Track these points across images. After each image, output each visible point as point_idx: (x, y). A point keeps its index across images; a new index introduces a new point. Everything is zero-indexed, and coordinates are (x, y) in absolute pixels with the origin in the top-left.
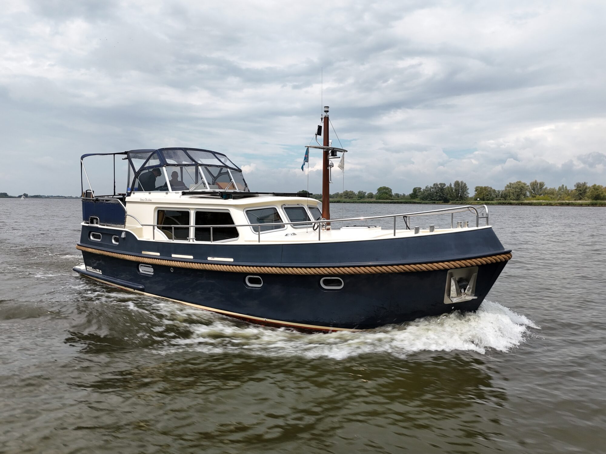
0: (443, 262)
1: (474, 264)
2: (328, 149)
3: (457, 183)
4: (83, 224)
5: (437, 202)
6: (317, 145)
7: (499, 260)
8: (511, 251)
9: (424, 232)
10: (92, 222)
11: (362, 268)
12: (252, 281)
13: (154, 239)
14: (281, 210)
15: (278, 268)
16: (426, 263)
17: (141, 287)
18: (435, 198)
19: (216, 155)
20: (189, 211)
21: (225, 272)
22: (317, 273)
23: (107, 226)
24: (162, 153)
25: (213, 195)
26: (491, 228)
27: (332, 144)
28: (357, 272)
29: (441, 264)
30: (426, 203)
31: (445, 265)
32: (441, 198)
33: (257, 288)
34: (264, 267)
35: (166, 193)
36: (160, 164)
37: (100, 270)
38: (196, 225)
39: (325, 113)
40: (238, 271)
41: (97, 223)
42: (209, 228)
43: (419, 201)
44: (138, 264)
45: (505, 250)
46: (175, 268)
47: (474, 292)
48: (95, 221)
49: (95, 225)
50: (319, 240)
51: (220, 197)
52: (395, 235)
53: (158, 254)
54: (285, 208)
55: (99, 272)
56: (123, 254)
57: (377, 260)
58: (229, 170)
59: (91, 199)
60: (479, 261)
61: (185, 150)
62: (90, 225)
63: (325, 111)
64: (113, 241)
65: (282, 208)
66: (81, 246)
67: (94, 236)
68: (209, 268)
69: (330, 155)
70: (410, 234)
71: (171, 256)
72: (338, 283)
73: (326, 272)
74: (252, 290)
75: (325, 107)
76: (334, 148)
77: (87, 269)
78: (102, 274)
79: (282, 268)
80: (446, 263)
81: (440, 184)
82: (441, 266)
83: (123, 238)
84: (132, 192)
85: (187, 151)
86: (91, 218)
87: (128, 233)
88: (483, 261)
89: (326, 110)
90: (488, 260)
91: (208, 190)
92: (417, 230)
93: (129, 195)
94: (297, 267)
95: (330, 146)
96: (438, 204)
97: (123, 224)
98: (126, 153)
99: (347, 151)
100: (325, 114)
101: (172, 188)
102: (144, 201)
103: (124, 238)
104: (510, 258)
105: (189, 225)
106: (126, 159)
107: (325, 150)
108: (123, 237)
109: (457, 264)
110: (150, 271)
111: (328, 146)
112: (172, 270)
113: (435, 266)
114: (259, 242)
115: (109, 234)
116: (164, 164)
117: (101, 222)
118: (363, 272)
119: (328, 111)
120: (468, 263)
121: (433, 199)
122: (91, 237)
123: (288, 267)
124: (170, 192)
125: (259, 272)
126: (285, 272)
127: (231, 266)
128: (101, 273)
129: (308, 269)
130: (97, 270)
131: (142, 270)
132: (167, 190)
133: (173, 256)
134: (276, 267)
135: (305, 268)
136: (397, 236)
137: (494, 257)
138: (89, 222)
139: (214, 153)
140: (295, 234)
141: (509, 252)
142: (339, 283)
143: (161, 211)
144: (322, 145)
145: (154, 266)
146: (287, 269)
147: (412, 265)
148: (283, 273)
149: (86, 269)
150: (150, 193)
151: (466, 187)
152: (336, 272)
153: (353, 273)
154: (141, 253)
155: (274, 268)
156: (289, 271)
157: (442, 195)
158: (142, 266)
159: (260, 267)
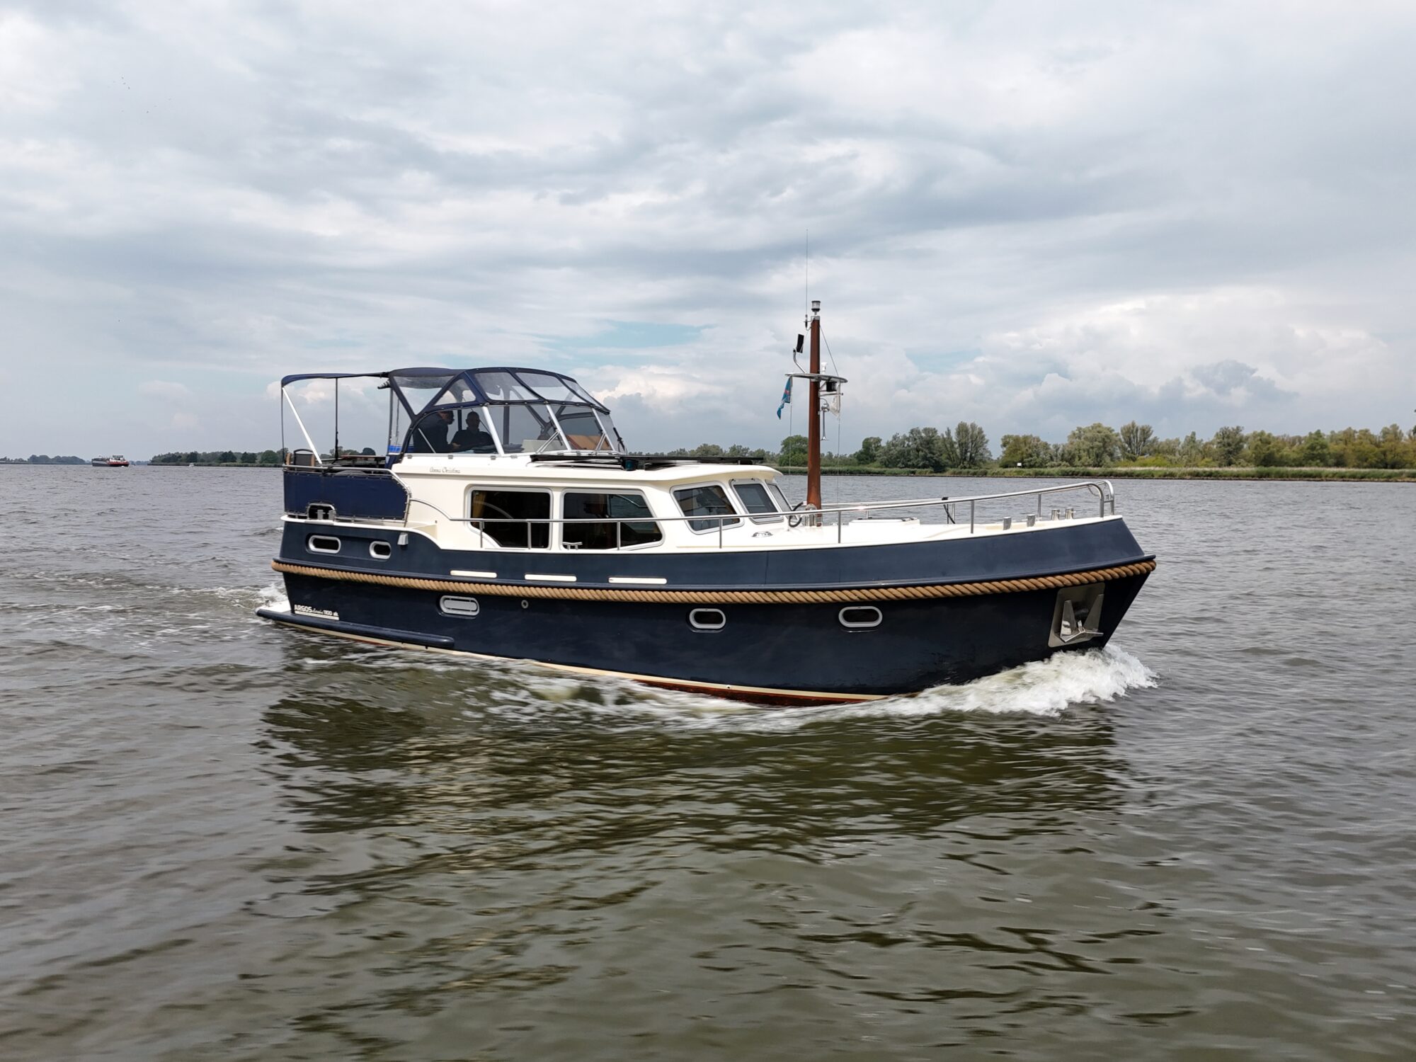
0: (1053, 575)
1: (1102, 578)
2: (820, 379)
3: (962, 429)
4: (286, 518)
5: (918, 470)
6: (800, 372)
7: (1138, 572)
8: (1154, 557)
9: (1019, 527)
10: (313, 515)
11: (919, 588)
12: (700, 618)
13: (481, 546)
14: (730, 490)
15: (761, 593)
16: (1027, 578)
17: (445, 640)
18: (915, 462)
19: (564, 380)
20: (549, 492)
21: (651, 603)
22: (838, 599)
23: (356, 522)
24: (474, 378)
25: (579, 461)
26: (1121, 519)
27: (826, 368)
28: (910, 595)
29: (1050, 578)
30: (895, 475)
31: (1057, 580)
32: (927, 462)
33: (713, 632)
34: (733, 591)
35: (492, 457)
36: (476, 401)
37: (333, 612)
38: (565, 518)
39: (814, 313)
40: (678, 600)
41: (326, 517)
42: (615, 524)
43: (878, 470)
44: (437, 595)
45: (1146, 555)
46: (531, 599)
47: (1097, 625)
48: (320, 513)
49: (321, 521)
50: (839, 542)
51: (620, 466)
52: (972, 532)
53: (494, 575)
54: (735, 486)
55: (331, 616)
56: (405, 577)
57: (944, 574)
58: (594, 411)
59: (313, 469)
60: (1108, 573)
61: (512, 371)
62: (308, 521)
63: (814, 310)
64: (373, 553)
65: (731, 487)
66: (283, 563)
67: (318, 544)
68: (616, 597)
69: (825, 388)
70: (996, 529)
71: (524, 579)
72: (871, 616)
73: (855, 598)
74: (703, 635)
75: (813, 302)
76: (830, 377)
77: (296, 612)
78: (340, 620)
79: (769, 593)
80: (1059, 577)
81: (926, 430)
82: (1050, 581)
83: (402, 546)
84: (406, 454)
85: (517, 374)
86: (312, 507)
87: (412, 536)
88: (1115, 572)
89: (816, 307)
90: (1122, 571)
91: (569, 452)
92: (1007, 524)
93: (397, 460)
94: (798, 591)
95: (823, 372)
96: (921, 475)
97: (401, 519)
98: (384, 375)
99: (846, 381)
100: (811, 315)
101: (504, 448)
102: (442, 473)
103: (405, 546)
104: (1154, 568)
105: (548, 518)
106: (387, 386)
107: (813, 380)
108: (404, 544)
109: (1075, 578)
110: (470, 609)
111: (819, 373)
112: (525, 604)
113: (1041, 582)
114: (721, 547)
115: (363, 538)
116: (482, 400)
117: (339, 513)
118: (921, 596)
119: (818, 310)
120: (1092, 576)
121: (909, 463)
122: (312, 547)
123: (781, 591)
124: (500, 456)
125: (723, 601)
126: (777, 599)
127: (664, 593)
128: (337, 619)
129: (821, 593)
130: (326, 612)
131: (448, 607)
132: (494, 450)
133: (528, 577)
134: (756, 591)
135: (815, 590)
136: (976, 535)
137: (1131, 566)
138: (307, 515)
139: (560, 378)
140: (770, 534)
141: (1151, 559)
142: (873, 616)
143: (480, 492)
144: (807, 371)
145: (481, 598)
146: (779, 594)
147: (1004, 582)
148: (771, 601)
149: (293, 611)
150: (451, 458)
151: (983, 437)
152: (874, 597)
153: (904, 597)
154: (449, 574)
155: (753, 593)
156: (784, 597)
157: (929, 455)
158: (448, 599)
159: (725, 591)
